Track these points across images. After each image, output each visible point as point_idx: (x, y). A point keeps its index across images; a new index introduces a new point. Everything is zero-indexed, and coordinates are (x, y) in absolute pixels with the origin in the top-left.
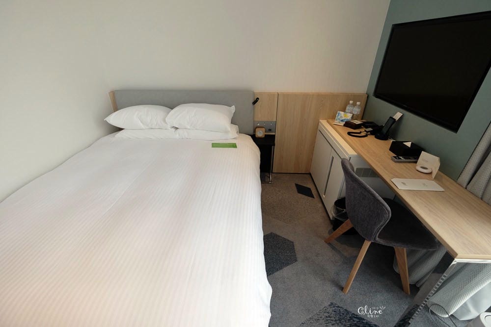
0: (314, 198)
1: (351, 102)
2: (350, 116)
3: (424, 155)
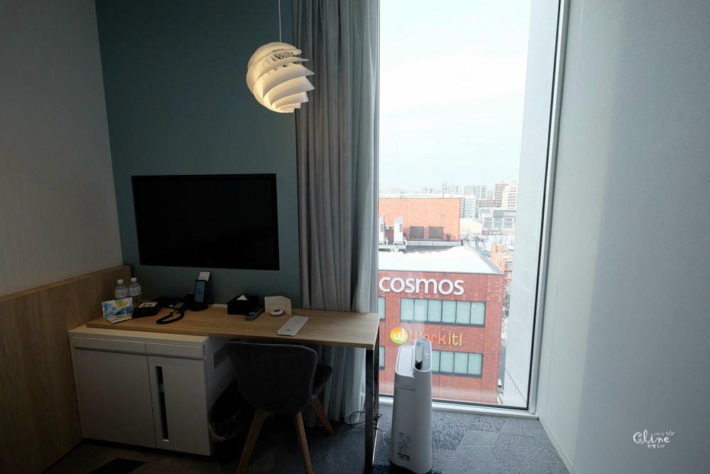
0: (143, 463)
1: (120, 281)
2: (128, 302)
3: (268, 300)
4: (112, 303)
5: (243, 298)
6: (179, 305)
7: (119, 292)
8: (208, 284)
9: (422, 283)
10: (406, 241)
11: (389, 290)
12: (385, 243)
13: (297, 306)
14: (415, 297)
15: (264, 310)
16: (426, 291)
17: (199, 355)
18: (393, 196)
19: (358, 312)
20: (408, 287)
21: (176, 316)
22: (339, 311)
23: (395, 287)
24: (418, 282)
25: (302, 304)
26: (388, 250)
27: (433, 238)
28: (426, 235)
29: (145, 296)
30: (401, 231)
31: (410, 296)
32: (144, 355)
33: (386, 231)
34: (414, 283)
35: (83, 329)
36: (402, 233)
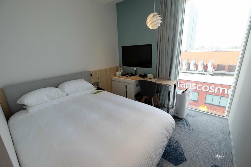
1: (119, 69)
2: (121, 73)
3: (148, 75)
4: (118, 73)
5: (143, 74)
6: (130, 75)
7: (119, 71)
8: (136, 71)
9: (219, 89)
10: (214, 71)
11: (201, 90)
12: (203, 71)
13: (155, 77)
14: (214, 94)
15: (147, 77)
16: (221, 93)
17: (133, 83)
18: (210, 51)
19: (171, 80)
20: (211, 90)
21: (129, 76)
22: (165, 79)
23: (204, 89)
24: (217, 88)
25: (156, 77)
26: (204, 74)
27: (231, 70)
28: (226, 69)
29: (124, 72)
30: (212, 66)
31: (211, 94)
32: (123, 82)
33: (204, 66)
34: (214, 89)
35: (114, 77)
36: (212, 67)
